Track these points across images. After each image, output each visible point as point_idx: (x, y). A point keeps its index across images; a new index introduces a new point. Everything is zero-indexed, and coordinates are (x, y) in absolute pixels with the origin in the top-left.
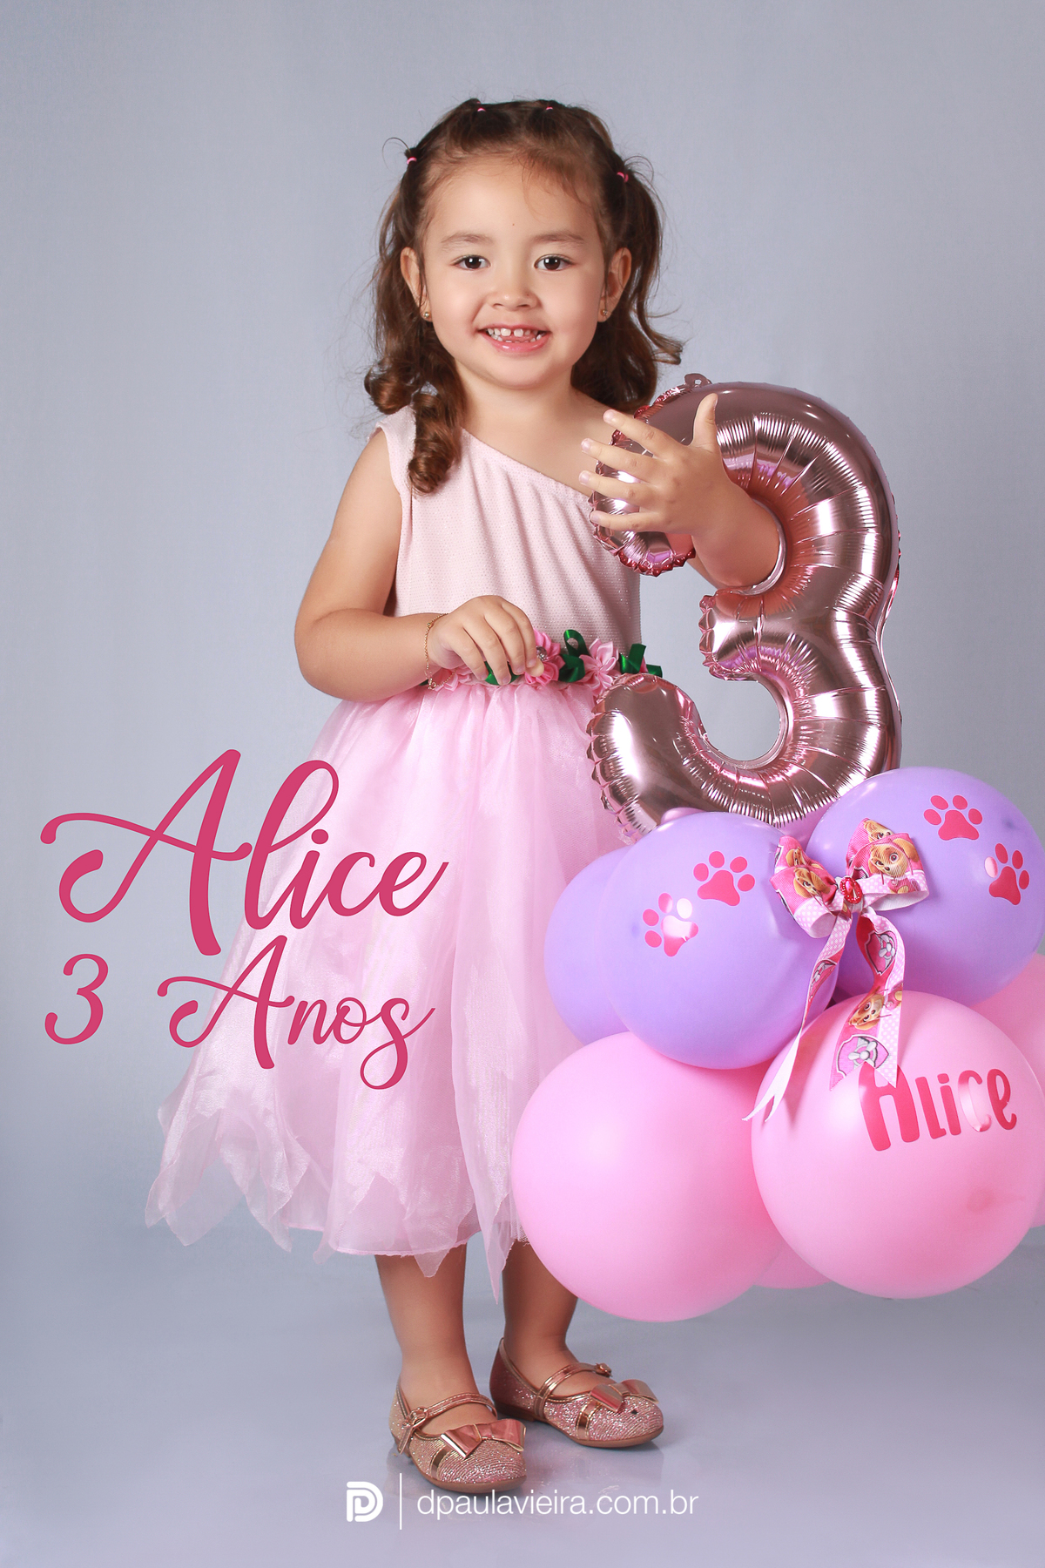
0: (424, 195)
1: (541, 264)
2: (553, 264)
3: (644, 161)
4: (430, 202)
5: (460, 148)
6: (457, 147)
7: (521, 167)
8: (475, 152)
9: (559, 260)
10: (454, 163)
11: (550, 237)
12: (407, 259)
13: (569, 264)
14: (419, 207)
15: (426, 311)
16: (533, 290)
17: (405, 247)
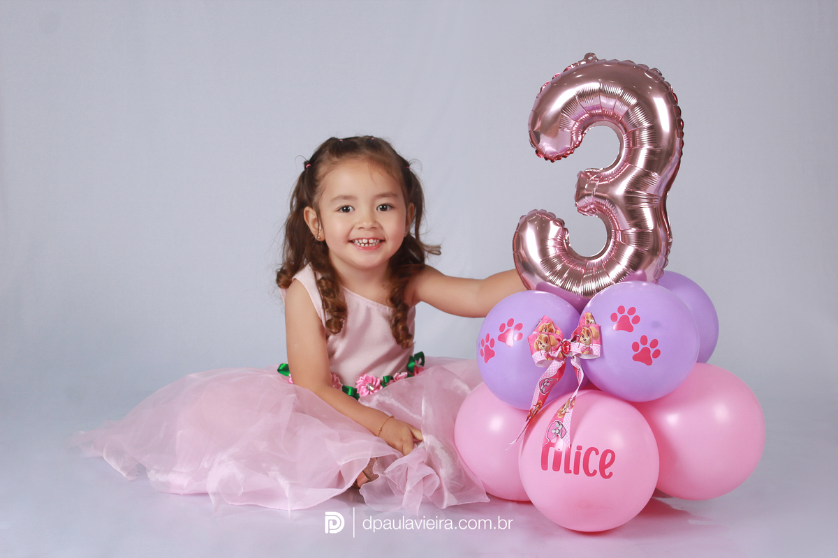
1: (379, 209)
4: (322, 183)
5: (335, 157)
7: (367, 163)
9: (386, 206)
11: (383, 196)
12: (307, 212)
13: (392, 207)
14: (316, 186)
15: (319, 236)
16: (377, 220)
17: (306, 206)
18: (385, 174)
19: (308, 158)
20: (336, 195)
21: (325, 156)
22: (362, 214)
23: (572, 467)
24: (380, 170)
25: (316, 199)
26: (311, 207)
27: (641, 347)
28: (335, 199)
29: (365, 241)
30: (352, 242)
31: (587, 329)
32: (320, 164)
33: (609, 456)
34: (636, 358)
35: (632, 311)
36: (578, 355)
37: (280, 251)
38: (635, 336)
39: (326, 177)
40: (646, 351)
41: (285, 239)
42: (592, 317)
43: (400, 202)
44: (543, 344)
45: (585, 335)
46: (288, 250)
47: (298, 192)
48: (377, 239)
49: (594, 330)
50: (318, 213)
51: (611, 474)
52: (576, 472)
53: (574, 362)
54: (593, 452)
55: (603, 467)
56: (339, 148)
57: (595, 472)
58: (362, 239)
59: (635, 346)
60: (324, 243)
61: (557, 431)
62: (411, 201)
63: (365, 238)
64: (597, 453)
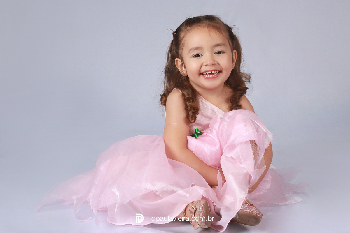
0: (181, 41)
1: (216, 53)
2: (219, 53)
3: (236, 26)
4: (182, 42)
5: (189, 26)
6: (188, 27)
7: (207, 28)
8: (193, 26)
9: (220, 52)
10: (188, 30)
11: (218, 45)
12: (177, 61)
13: (223, 52)
14: (179, 44)
15: (184, 73)
16: (215, 60)
17: (176, 58)
18: (217, 33)
19: (174, 31)
20: (190, 48)
21: (183, 28)
22: (207, 58)
24: (215, 31)
25: (180, 52)
26: (178, 57)
28: (191, 50)
29: (210, 72)
30: (202, 74)
32: (181, 32)
37: (163, 84)
39: (184, 38)
41: (165, 77)
43: (227, 49)
46: (167, 83)
47: (171, 50)
48: (217, 71)
50: (182, 60)
56: (191, 22)
58: (208, 71)
60: (187, 77)
62: (235, 48)
63: (210, 71)
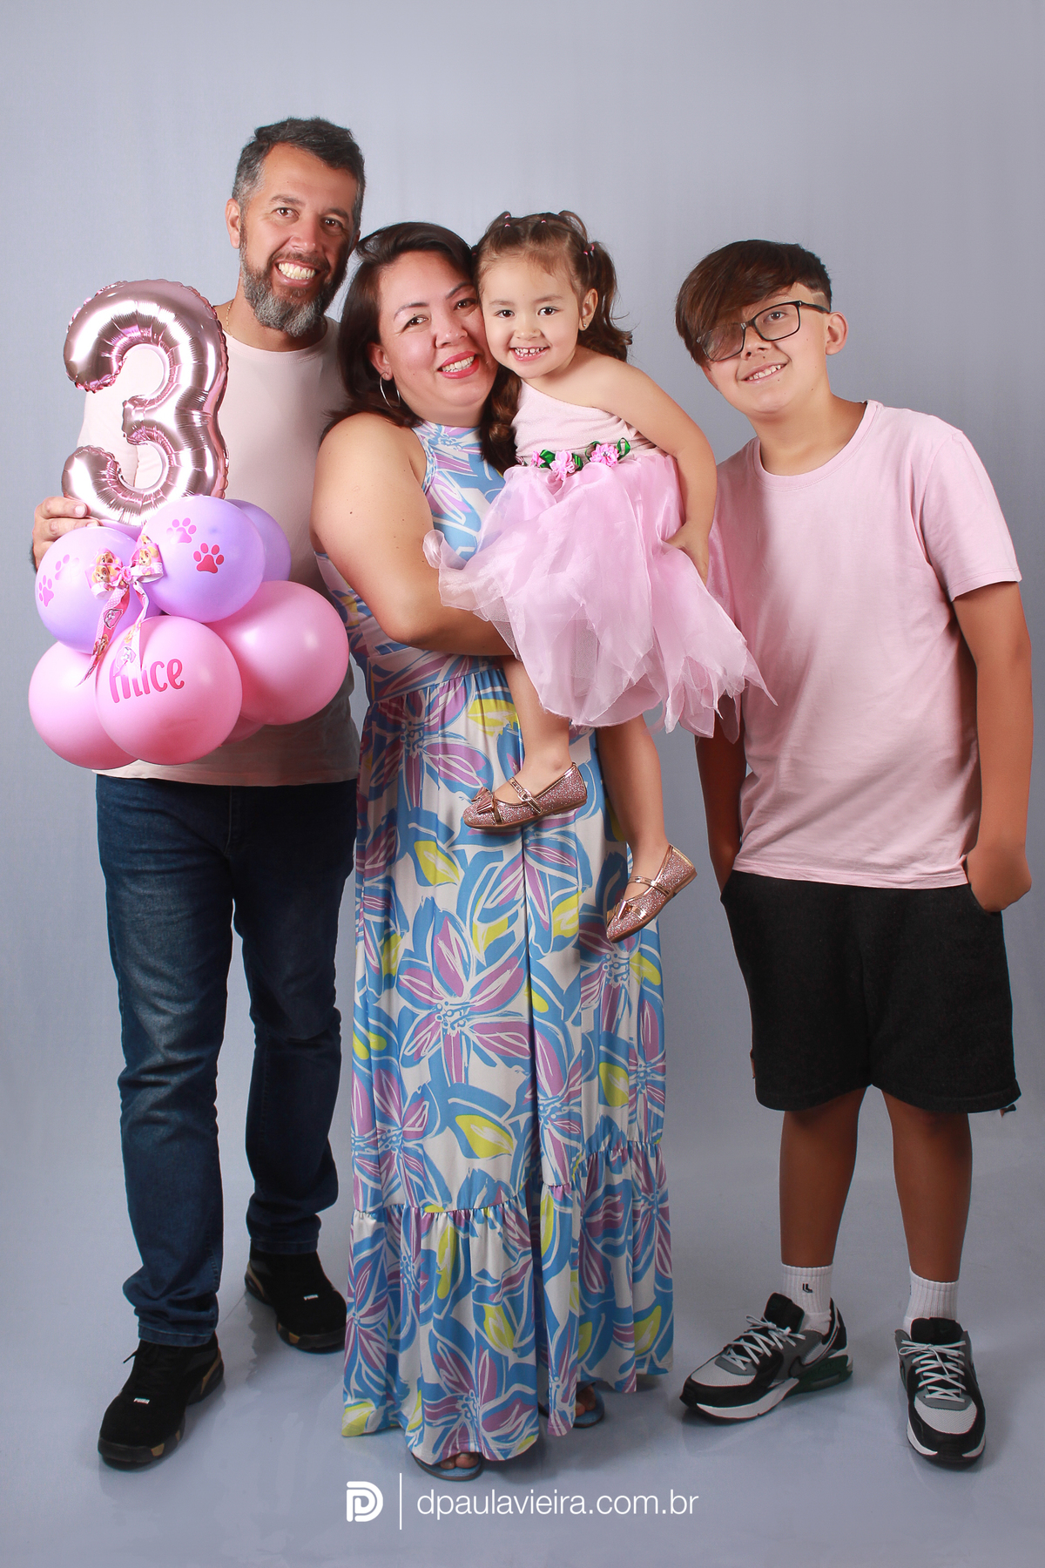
1: (542, 313)
11: (548, 297)
23: (141, 689)
27: (203, 555)
30: (513, 349)
31: (144, 550)
33: (175, 666)
34: (200, 568)
35: (187, 521)
36: (140, 579)
38: (195, 546)
40: (209, 558)
42: (148, 538)
44: (102, 575)
45: (144, 557)
49: (153, 550)
51: (182, 683)
52: (147, 692)
53: (138, 587)
54: (159, 666)
55: (172, 678)
57: (165, 685)
59: (197, 556)
61: (126, 657)
64: (163, 666)
